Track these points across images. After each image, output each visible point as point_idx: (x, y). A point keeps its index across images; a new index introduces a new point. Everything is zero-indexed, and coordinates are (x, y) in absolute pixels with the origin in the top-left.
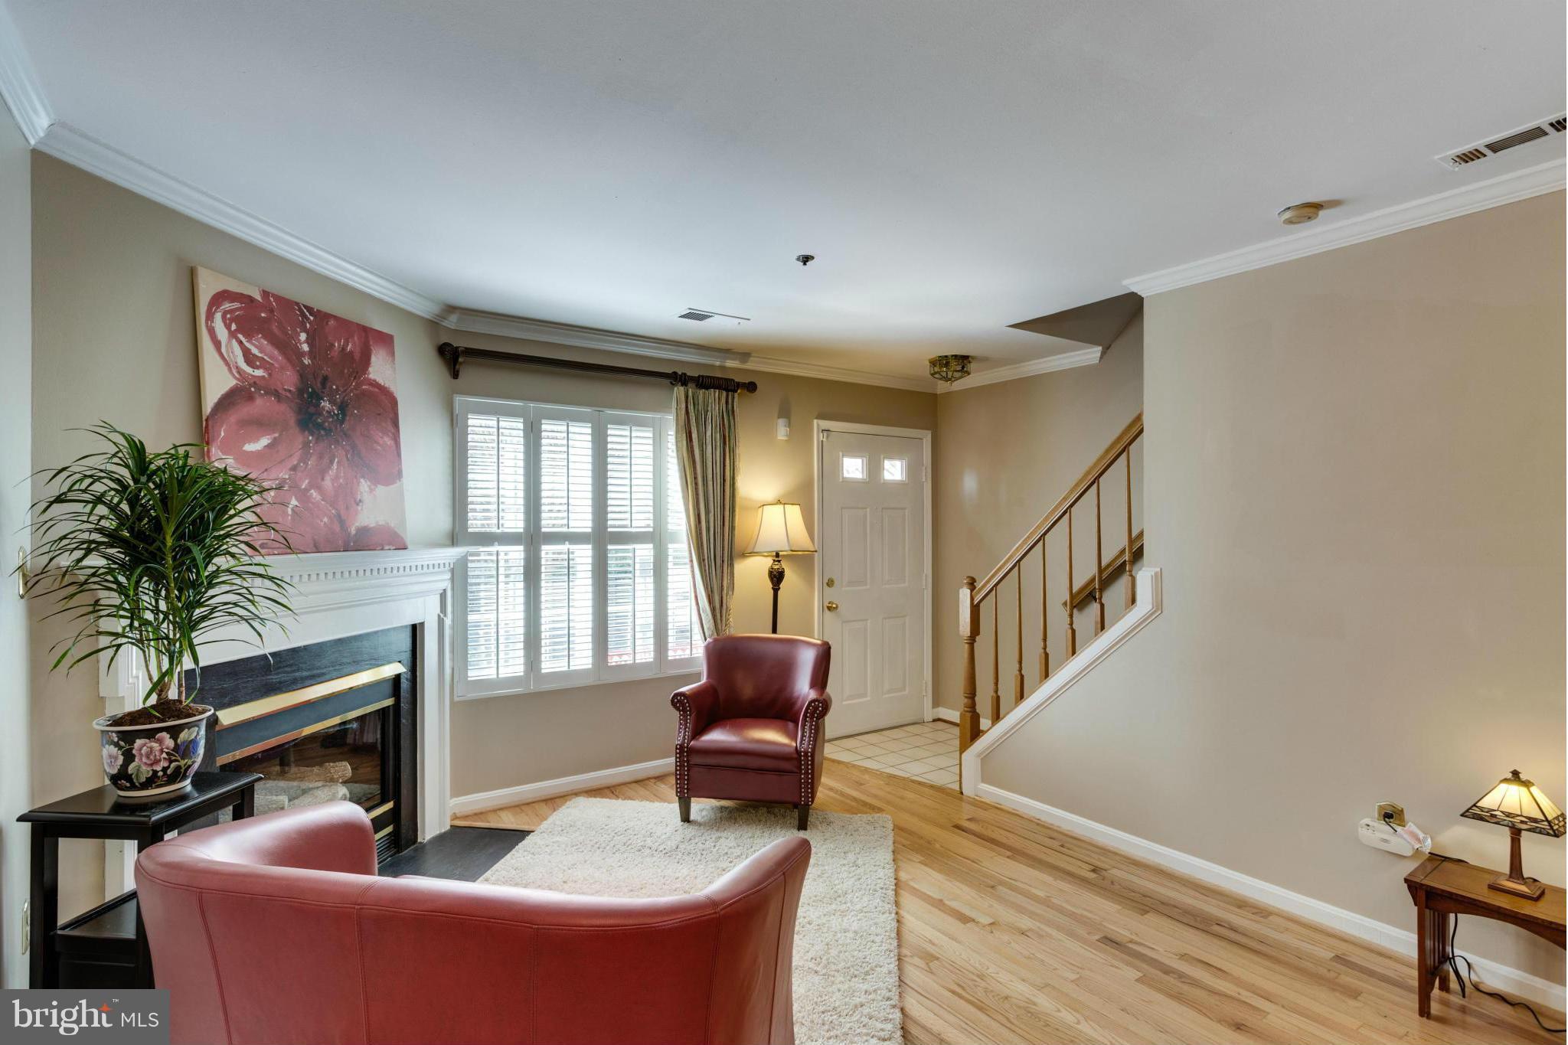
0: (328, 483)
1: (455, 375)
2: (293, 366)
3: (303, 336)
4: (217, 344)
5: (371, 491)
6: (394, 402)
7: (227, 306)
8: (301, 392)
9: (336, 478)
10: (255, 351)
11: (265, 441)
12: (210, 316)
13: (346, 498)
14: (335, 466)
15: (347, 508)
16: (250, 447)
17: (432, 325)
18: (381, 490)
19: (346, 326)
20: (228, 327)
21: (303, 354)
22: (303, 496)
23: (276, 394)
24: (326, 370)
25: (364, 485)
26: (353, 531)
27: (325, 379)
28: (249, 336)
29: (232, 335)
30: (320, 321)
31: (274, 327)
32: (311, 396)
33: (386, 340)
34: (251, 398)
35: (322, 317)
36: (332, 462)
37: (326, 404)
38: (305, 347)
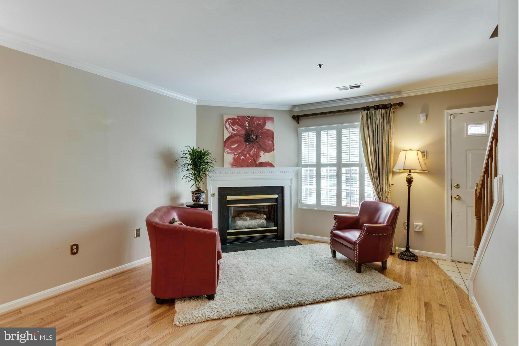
0: (251, 153)
1: (298, 123)
2: (244, 129)
3: (247, 123)
4: (227, 128)
5: (264, 154)
6: (273, 133)
7: (229, 121)
8: (245, 134)
9: (254, 151)
10: (235, 128)
11: (236, 145)
12: (226, 123)
13: (257, 156)
14: (254, 149)
15: (257, 158)
16: (232, 147)
17: (291, 111)
18: (267, 154)
19: (258, 118)
20: (229, 125)
21: (247, 127)
22: (245, 156)
23: (240, 136)
24: (253, 129)
25: (262, 153)
26: (258, 163)
27: (252, 131)
28: (234, 125)
29: (230, 126)
30: (251, 119)
31: (240, 123)
32: (248, 135)
33: (271, 119)
34: (233, 137)
35: (252, 118)
36: (253, 148)
37: (252, 136)
38: (247, 125)
